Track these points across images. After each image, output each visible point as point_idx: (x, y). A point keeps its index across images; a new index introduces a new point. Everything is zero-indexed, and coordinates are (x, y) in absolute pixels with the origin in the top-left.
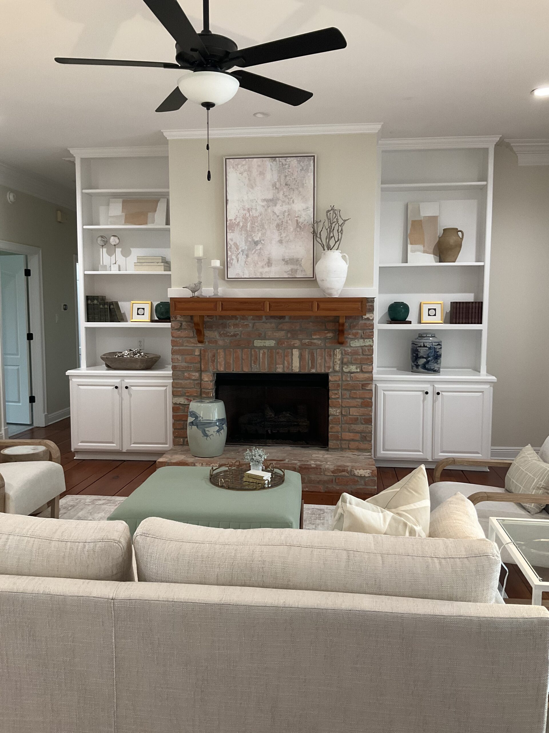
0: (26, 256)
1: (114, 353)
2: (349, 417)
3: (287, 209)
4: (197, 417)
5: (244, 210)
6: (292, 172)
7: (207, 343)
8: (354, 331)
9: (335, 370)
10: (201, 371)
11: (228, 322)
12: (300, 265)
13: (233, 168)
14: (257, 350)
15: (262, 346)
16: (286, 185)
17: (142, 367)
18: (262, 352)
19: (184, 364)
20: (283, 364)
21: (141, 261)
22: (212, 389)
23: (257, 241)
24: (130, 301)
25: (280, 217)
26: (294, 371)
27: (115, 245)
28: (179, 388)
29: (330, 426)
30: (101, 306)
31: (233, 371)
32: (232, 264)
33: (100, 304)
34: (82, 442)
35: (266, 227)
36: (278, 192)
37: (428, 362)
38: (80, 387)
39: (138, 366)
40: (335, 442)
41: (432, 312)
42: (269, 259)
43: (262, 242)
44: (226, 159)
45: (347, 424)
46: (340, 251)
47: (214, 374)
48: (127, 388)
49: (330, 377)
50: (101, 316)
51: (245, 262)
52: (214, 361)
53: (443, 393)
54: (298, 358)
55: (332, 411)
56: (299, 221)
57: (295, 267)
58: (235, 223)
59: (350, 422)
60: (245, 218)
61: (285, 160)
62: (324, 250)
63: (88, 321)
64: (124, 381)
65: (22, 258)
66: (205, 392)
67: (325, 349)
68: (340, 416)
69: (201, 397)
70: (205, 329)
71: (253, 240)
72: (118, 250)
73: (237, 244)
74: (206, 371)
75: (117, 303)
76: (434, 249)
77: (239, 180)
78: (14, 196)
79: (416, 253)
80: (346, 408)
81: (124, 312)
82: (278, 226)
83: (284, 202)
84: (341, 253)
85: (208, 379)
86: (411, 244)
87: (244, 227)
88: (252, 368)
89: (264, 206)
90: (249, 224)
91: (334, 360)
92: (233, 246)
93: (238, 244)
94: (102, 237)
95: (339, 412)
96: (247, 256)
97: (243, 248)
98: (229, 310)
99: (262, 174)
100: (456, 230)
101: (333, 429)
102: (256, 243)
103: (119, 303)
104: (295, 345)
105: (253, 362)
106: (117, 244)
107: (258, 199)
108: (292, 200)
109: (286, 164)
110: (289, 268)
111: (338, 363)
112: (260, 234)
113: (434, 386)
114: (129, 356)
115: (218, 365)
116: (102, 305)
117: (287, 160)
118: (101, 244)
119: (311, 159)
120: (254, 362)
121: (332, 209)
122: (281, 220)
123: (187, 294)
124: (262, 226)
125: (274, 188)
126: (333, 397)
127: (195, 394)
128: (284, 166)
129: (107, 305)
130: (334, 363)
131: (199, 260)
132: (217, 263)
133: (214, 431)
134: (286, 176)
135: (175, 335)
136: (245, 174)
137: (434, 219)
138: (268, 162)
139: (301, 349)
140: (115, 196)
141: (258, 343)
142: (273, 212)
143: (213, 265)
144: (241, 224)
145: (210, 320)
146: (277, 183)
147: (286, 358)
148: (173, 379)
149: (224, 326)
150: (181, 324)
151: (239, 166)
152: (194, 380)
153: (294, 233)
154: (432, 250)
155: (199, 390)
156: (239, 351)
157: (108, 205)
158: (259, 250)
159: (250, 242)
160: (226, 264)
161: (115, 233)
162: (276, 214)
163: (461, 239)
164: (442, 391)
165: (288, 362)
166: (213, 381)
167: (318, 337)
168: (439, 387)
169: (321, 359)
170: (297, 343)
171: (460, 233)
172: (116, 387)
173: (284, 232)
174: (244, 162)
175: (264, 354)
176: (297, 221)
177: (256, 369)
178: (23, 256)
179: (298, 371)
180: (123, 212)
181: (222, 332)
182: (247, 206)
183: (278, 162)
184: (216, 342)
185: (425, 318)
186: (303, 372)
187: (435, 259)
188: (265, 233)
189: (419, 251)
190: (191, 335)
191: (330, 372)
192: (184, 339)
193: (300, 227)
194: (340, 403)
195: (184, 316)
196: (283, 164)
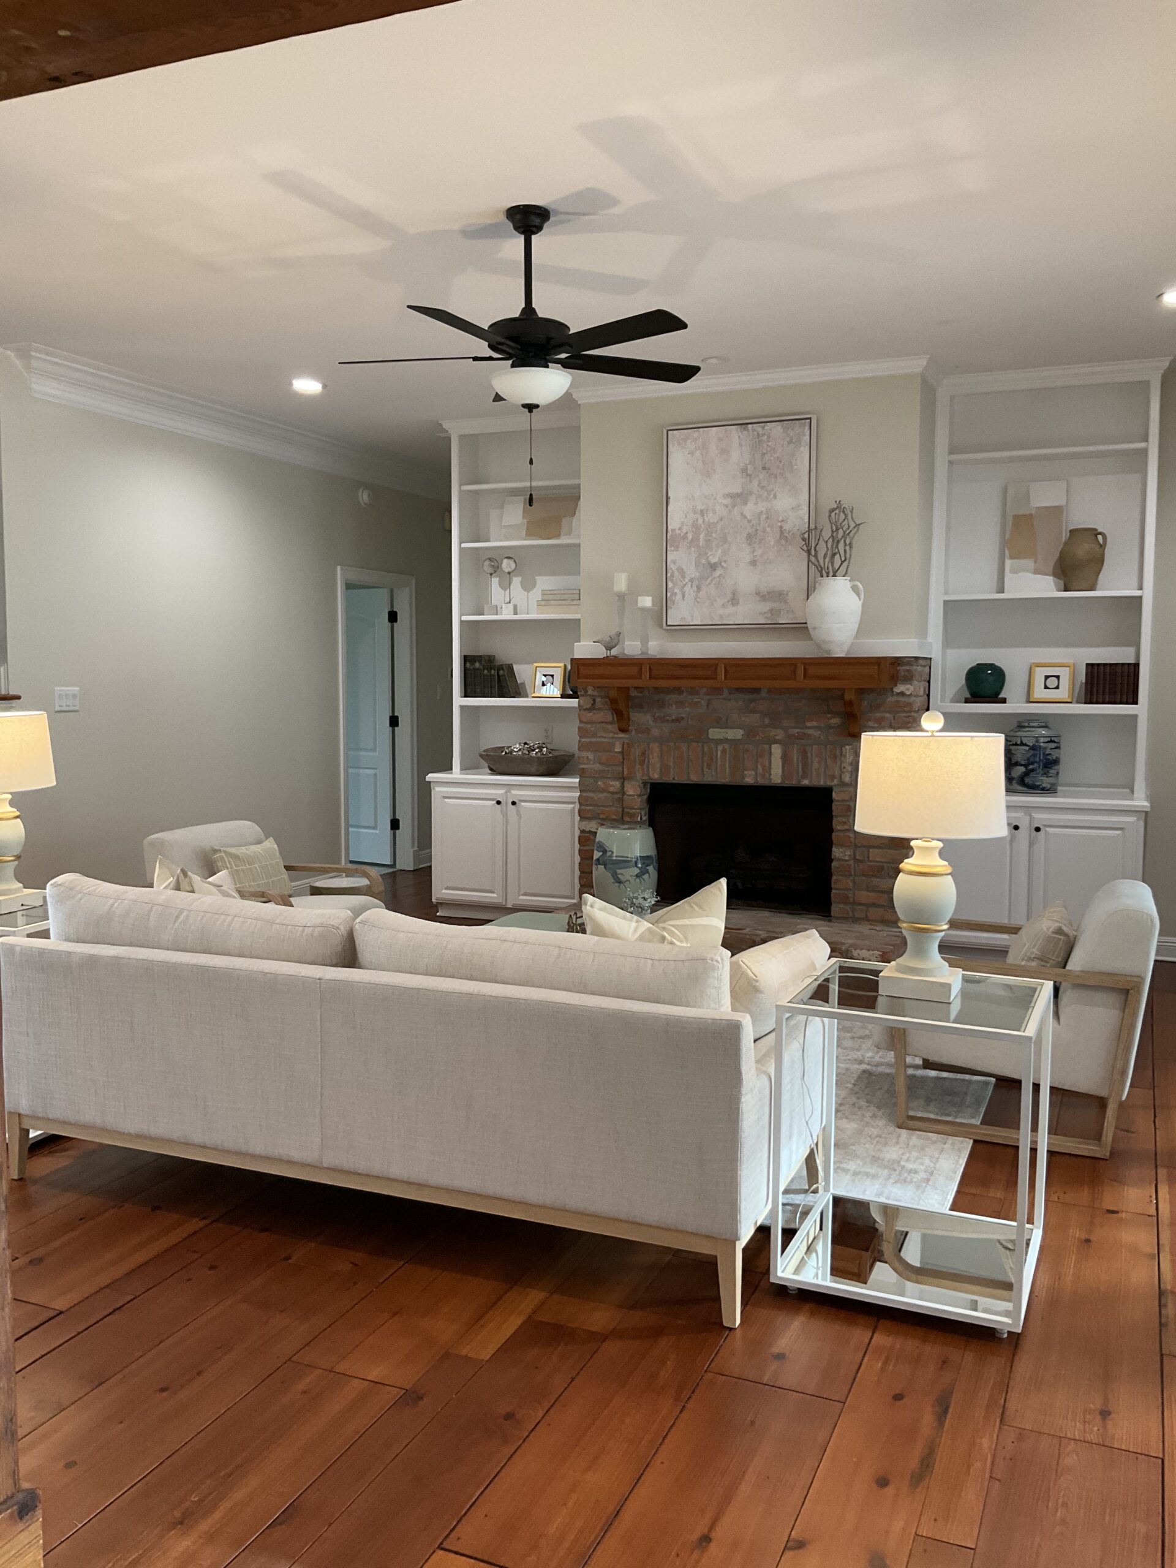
0: (392, 591)
1: (502, 749)
2: (869, 863)
3: (763, 509)
4: (605, 852)
5: (695, 513)
6: (773, 447)
7: (633, 733)
8: (878, 715)
9: (841, 781)
10: (623, 779)
11: (668, 697)
12: (786, 602)
13: (679, 444)
14: (712, 745)
15: (722, 738)
16: (764, 468)
17: (541, 771)
18: (720, 748)
19: (598, 767)
20: (755, 769)
21: (547, 599)
22: (641, 809)
23: (715, 563)
24: (532, 663)
25: (754, 522)
26: (773, 782)
27: (509, 573)
28: (590, 805)
29: (834, 878)
30: (486, 672)
31: (674, 779)
32: (674, 602)
33: (484, 669)
34: (447, 888)
35: (729, 539)
36: (750, 482)
37: (1027, 774)
38: (446, 800)
39: (533, 770)
40: (841, 906)
41: (1053, 682)
42: (734, 594)
43: (723, 564)
44: (668, 431)
45: (864, 875)
46: (849, 578)
47: (645, 784)
48: (514, 803)
49: (834, 794)
50: (484, 687)
51: (696, 599)
52: (643, 762)
53: (1048, 829)
54: (780, 760)
55: (836, 852)
56: (784, 528)
57: (776, 605)
58: (680, 534)
59: (871, 873)
60: (696, 527)
61: (763, 428)
62: (822, 576)
63: (466, 696)
64: (510, 792)
65: (384, 594)
66: (628, 813)
67: (826, 746)
68: (851, 862)
69: (622, 820)
70: (631, 710)
71: (709, 563)
72: (516, 581)
73: (683, 570)
74: (630, 778)
75: (510, 668)
76: (1055, 567)
77: (688, 464)
78: (369, 495)
79: (1020, 574)
80: (861, 849)
81: (522, 681)
82: (749, 537)
83: (760, 496)
84: (850, 581)
85: (635, 792)
86: (1011, 558)
87: (696, 539)
88: (704, 775)
89: (727, 506)
90: (702, 536)
91: (841, 764)
92: (676, 573)
93: (685, 570)
94: (490, 559)
95: (850, 855)
96: (699, 588)
97: (693, 576)
98: (662, 678)
99: (724, 452)
100: (1094, 533)
101: (839, 883)
102: (713, 567)
103: (515, 667)
104: (777, 738)
105: (705, 764)
106: (513, 571)
107: (717, 495)
108: (772, 493)
109: (763, 435)
110: (765, 607)
111: (848, 771)
112: (720, 551)
113: (1030, 815)
114: (520, 753)
115: (650, 770)
116: (487, 669)
117: (766, 428)
118: (489, 572)
119: (805, 423)
120: (708, 764)
121: (837, 507)
122: (755, 527)
123: (599, 652)
124: (724, 539)
125: (744, 474)
126: (839, 828)
127: (614, 817)
128: (760, 438)
129: (495, 670)
130: (841, 769)
131: (621, 597)
132: (646, 602)
133: (631, 876)
134: (763, 454)
135: (584, 719)
136: (698, 453)
137: (1055, 513)
138: (734, 431)
139: (786, 744)
140: (514, 492)
141: (715, 733)
142: (742, 514)
143: (640, 604)
144: (690, 536)
145: (639, 694)
146: (749, 467)
147: (760, 760)
148: (581, 791)
149: (662, 705)
150: (594, 700)
151: (689, 442)
152: (613, 793)
153: (776, 548)
154: (1052, 568)
155: (620, 810)
156: (684, 747)
157: (502, 507)
158: (718, 579)
159: (704, 565)
160: (664, 604)
161: (510, 554)
162: (746, 518)
163: (1101, 546)
164: (1045, 826)
165: (763, 767)
166: (643, 795)
167: (815, 724)
168: (1040, 817)
169: (819, 763)
170: (780, 734)
171: (1100, 537)
172: (499, 803)
173: (760, 548)
174: (695, 434)
175: (724, 751)
176: (781, 527)
177: (710, 777)
178: (385, 590)
179: (779, 782)
180: (523, 518)
181: (657, 715)
182: (700, 507)
183: (751, 432)
184: (648, 730)
185: (1039, 692)
186: (788, 783)
187: (1056, 584)
188: (729, 549)
189: (1027, 570)
190: (610, 719)
191: (835, 785)
192: (598, 726)
193: (786, 538)
194: (852, 840)
195: (598, 687)
196: (758, 434)
